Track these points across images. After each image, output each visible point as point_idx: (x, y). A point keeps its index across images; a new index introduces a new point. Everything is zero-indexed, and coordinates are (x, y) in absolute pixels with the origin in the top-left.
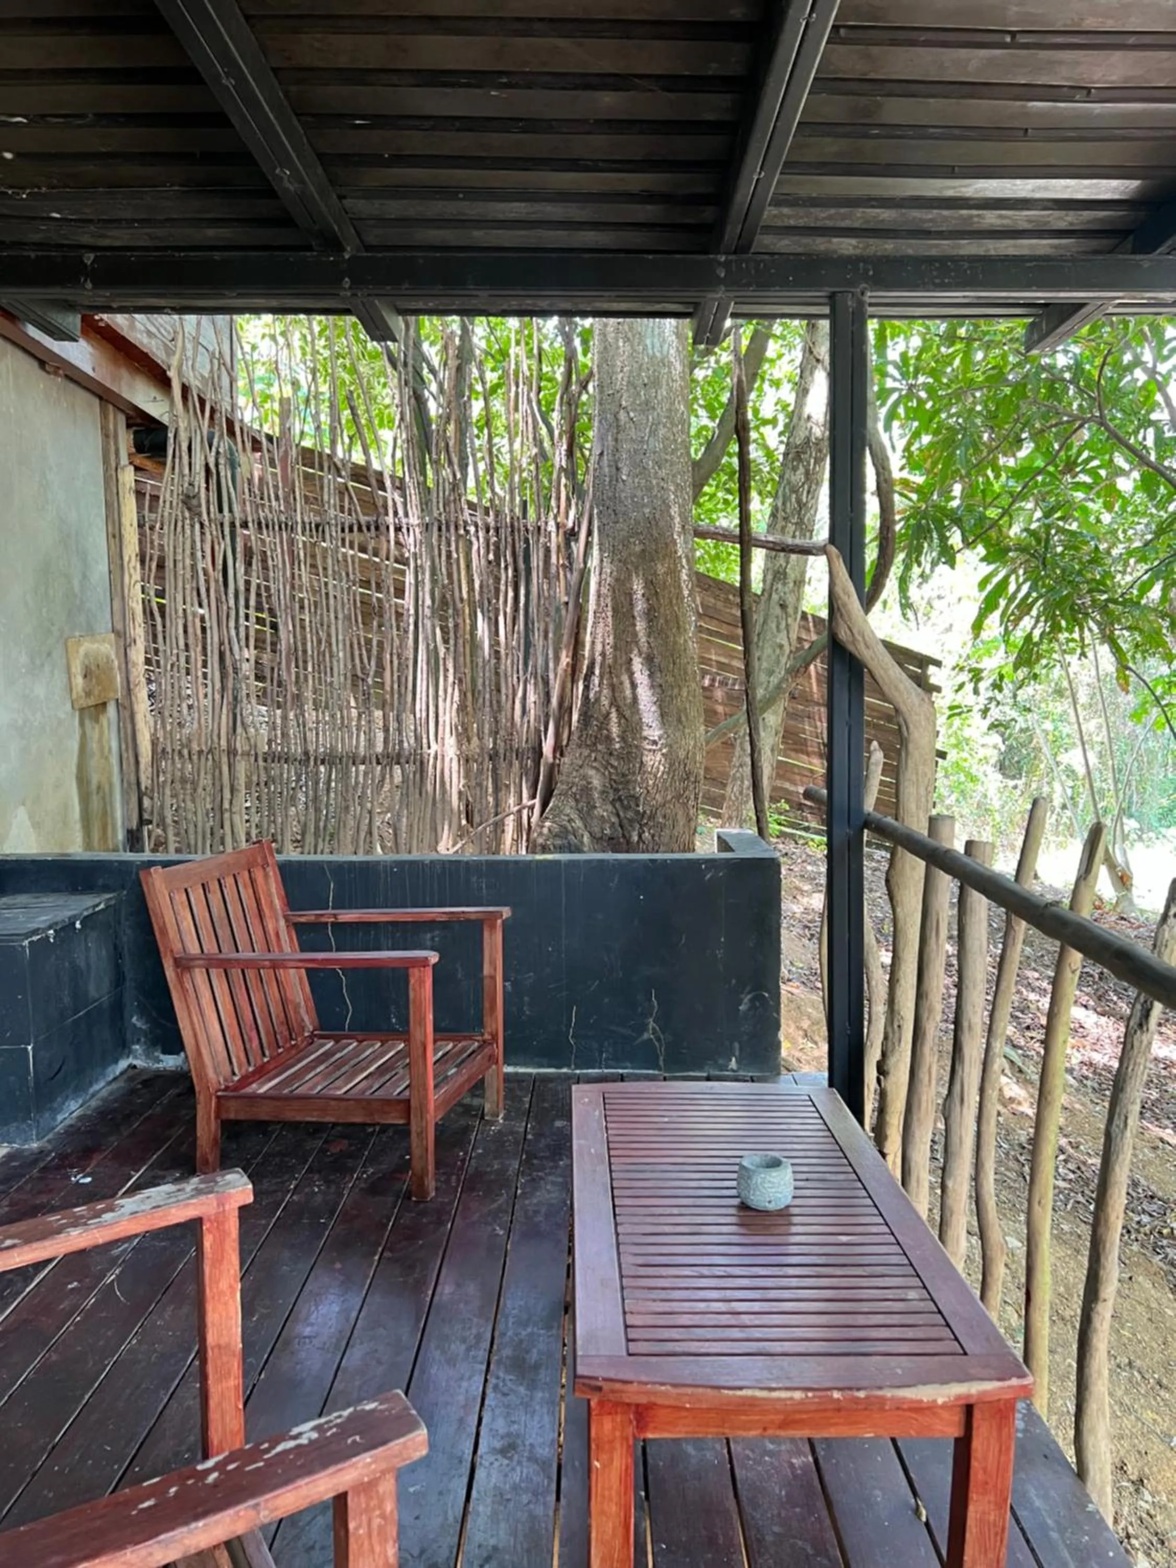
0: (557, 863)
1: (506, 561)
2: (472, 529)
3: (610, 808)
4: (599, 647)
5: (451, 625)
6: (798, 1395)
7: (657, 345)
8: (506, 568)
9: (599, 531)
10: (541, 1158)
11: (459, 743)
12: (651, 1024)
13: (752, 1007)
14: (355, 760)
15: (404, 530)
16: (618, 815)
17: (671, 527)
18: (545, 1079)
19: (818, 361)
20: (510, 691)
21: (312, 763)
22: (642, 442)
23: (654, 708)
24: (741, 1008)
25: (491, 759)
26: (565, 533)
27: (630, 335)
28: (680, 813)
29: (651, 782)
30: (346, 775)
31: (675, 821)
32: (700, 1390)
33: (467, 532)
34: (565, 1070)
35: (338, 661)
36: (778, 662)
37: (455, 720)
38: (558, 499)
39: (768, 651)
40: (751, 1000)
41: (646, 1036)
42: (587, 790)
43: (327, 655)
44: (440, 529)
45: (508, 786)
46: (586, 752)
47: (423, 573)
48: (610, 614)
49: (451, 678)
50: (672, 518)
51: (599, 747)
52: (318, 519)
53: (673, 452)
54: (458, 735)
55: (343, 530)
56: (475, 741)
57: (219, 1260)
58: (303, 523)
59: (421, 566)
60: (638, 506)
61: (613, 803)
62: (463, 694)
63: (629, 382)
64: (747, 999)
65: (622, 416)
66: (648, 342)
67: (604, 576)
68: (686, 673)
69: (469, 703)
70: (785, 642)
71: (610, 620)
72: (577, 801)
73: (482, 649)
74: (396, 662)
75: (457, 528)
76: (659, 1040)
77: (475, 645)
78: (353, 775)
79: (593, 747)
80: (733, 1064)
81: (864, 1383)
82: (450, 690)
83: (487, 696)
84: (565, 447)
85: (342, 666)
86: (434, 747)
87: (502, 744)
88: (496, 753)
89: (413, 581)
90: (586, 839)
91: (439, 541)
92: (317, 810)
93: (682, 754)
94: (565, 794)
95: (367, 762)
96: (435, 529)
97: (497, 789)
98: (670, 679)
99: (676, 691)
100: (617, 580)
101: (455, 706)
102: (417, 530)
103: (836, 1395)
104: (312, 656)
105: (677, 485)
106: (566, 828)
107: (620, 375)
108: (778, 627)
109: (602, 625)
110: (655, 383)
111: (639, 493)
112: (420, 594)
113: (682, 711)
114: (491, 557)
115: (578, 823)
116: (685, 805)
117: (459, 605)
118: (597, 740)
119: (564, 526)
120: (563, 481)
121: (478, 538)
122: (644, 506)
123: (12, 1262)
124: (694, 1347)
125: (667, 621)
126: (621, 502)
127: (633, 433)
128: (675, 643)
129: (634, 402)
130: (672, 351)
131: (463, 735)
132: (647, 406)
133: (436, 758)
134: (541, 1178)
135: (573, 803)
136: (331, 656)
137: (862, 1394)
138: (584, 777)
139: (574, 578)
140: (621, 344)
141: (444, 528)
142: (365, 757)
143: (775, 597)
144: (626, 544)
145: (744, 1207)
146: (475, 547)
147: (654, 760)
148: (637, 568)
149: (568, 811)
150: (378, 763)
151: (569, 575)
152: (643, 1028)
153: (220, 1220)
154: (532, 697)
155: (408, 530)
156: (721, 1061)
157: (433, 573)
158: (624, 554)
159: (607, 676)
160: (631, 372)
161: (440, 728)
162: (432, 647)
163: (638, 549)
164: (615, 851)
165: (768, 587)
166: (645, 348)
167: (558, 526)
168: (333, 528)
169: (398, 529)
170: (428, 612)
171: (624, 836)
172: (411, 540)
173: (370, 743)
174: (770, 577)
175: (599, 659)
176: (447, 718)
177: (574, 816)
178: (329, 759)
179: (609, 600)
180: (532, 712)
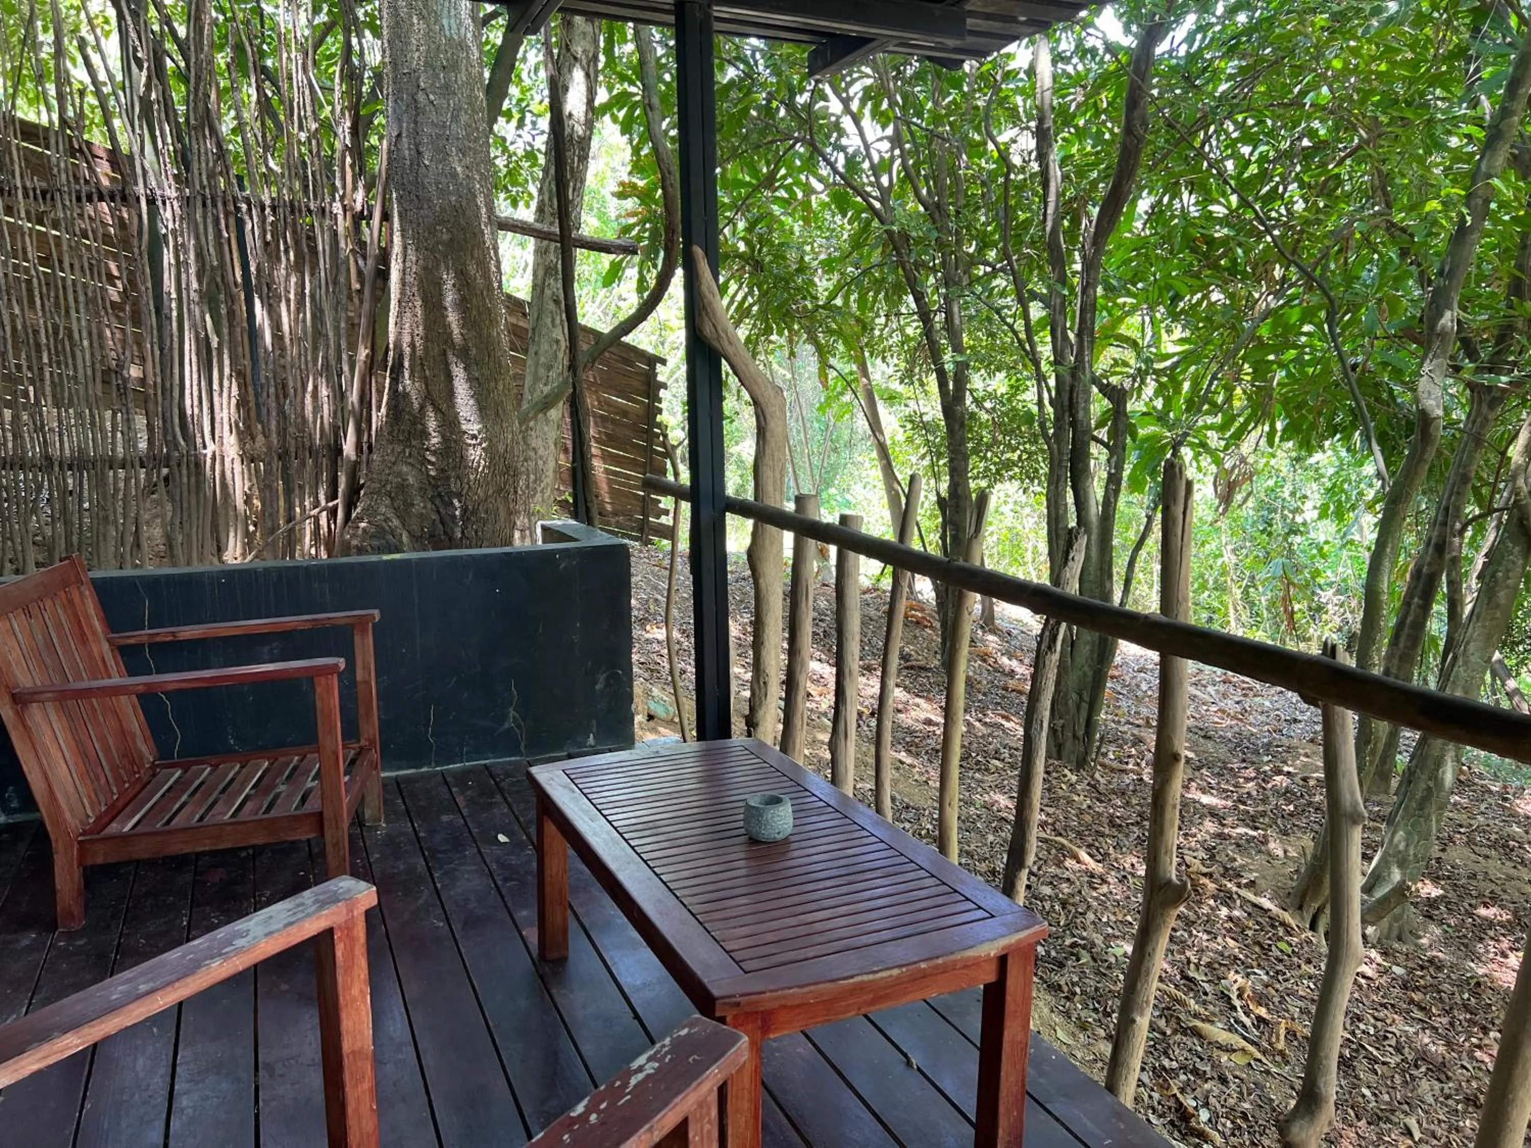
0: (407, 562)
1: (285, 242)
2: (244, 207)
3: (429, 505)
4: (406, 339)
5: (223, 311)
6: (895, 972)
7: (454, 26)
8: (287, 251)
9: (400, 215)
10: (444, 852)
11: (241, 441)
12: (512, 713)
13: (607, 684)
14: (112, 463)
15: (159, 203)
16: (438, 512)
17: (478, 216)
18: (409, 779)
19: (575, 59)
20: (299, 384)
21: (57, 469)
22: (444, 127)
23: (471, 402)
24: (597, 687)
25: (280, 458)
26: (353, 216)
27: (424, 12)
28: (501, 507)
29: (472, 477)
30: (100, 483)
31: (497, 514)
32: (821, 986)
33: (238, 209)
34: (424, 769)
35: (82, 351)
36: (556, 357)
37: (234, 416)
38: (343, 178)
39: (545, 346)
40: (607, 679)
41: (506, 725)
42: (402, 487)
43: (67, 343)
44: (204, 205)
45: (301, 487)
46: (399, 448)
47: (186, 253)
48: (419, 303)
49: (227, 371)
50: (478, 208)
51: (414, 443)
52: (44, 184)
53: (476, 140)
54: (239, 433)
55: (79, 199)
56: (260, 438)
57: (349, 969)
58: (25, 188)
59: (183, 245)
60: (444, 193)
61: (432, 500)
62: (243, 387)
63: (426, 63)
64: (602, 678)
65: (421, 97)
66: (445, 22)
67: (408, 264)
68: (500, 366)
69: (251, 398)
70: (561, 337)
71: (419, 311)
72: (392, 499)
73: (263, 338)
74: (157, 353)
75: (225, 204)
76: (519, 726)
77: (254, 334)
78: (111, 480)
79: (407, 442)
80: (591, 740)
81: (938, 952)
82: (226, 383)
83: (272, 390)
84: (348, 124)
85: (88, 356)
86: (211, 447)
87: (293, 442)
88: (286, 452)
89: (173, 261)
90: (405, 538)
91: (205, 217)
92: (67, 523)
93: (501, 448)
94: (378, 493)
95: (128, 466)
96: (199, 204)
97: (288, 492)
98: (486, 372)
99: (492, 384)
100: (425, 268)
101: (234, 401)
102: (176, 204)
103: (923, 965)
104: (48, 345)
105: (482, 174)
106: (383, 528)
107: (416, 55)
108: (553, 321)
109: (408, 315)
110: (453, 66)
111: (444, 180)
112: (184, 276)
113: (499, 404)
114: (269, 237)
115: (396, 522)
116: (506, 499)
117: (235, 290)
118: (410, 435)
119: (352, 209)
120: (348, 160)
121: (251, 218)
122: (450, 193)
123: (155, 1006)
124: (792, 955)
125: (480, 314)
126: (424, 187)
127: (433, 117)
128: (489, 335)
129: (433, 84)
130: (469, 35)
131: (245, 435)
132: (447, 90)
133: (214, 458)
134: (454, 869)
135: (388, 501)
136: (73, 345)
137: (940, 961)
138: (399, 474)
139: (368, 266)
140: (415, 21)
141: (209, 202)
142: (124, 459)
143: (548, 292)
144: (432, 231)
145: (754, 841)
146: (249, 226)
147: (475, 455)
148: (445, 257)
149: (383, 509)
150: (142, 466)
151: (361, 262)
152: (504, 718)
153: (349, 927)
154: (324, 392)
155: (164, 203)
156: (580, 739)
157: (199, 255)
158: (431, 242)
159: (418, 368)
160: (428, 51)
161: (217, 425)
162: (203, 335)
163: (445, 237)
164: (435, 548)
165: (539, 282)
166: (442, 27)
167: (344, 208)
168: (66, 197)
169: (151, 202)
170: (194, 295)
171: (445, 533)
172: (168, 214)
173: (131, 442)
174: (541, 273)
175: (407, 350)
176: (225, 414)
177: (390, 515)
178: (79, 463)
179: (415, 289)
180: (326, 407)
